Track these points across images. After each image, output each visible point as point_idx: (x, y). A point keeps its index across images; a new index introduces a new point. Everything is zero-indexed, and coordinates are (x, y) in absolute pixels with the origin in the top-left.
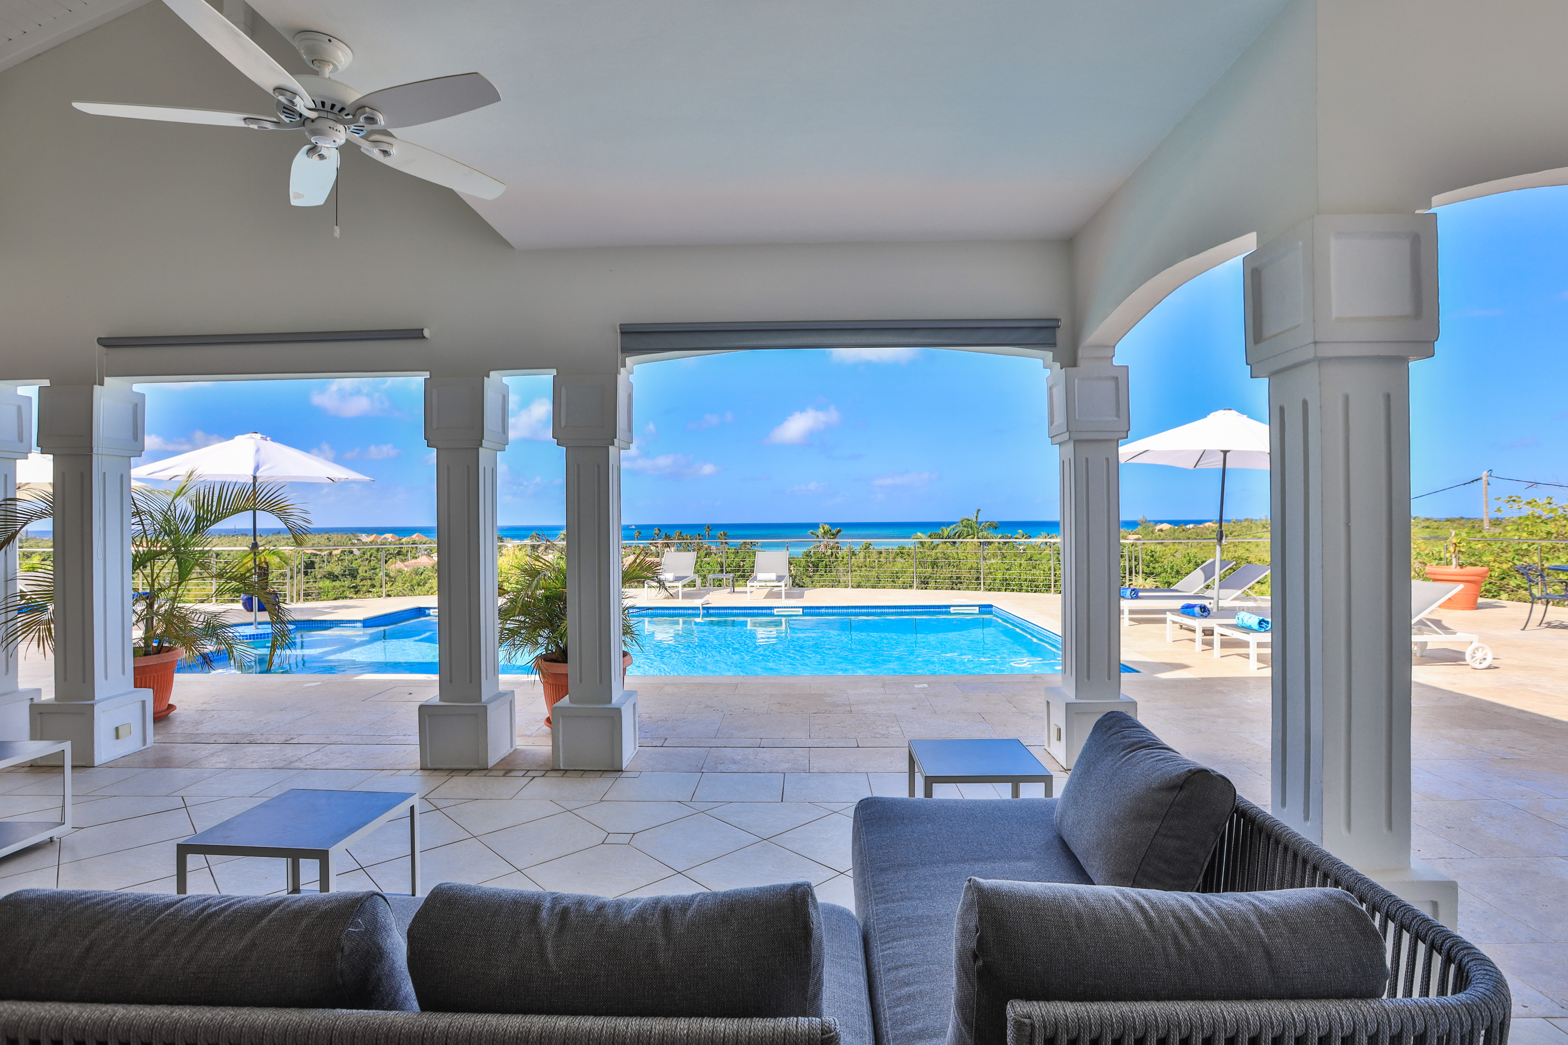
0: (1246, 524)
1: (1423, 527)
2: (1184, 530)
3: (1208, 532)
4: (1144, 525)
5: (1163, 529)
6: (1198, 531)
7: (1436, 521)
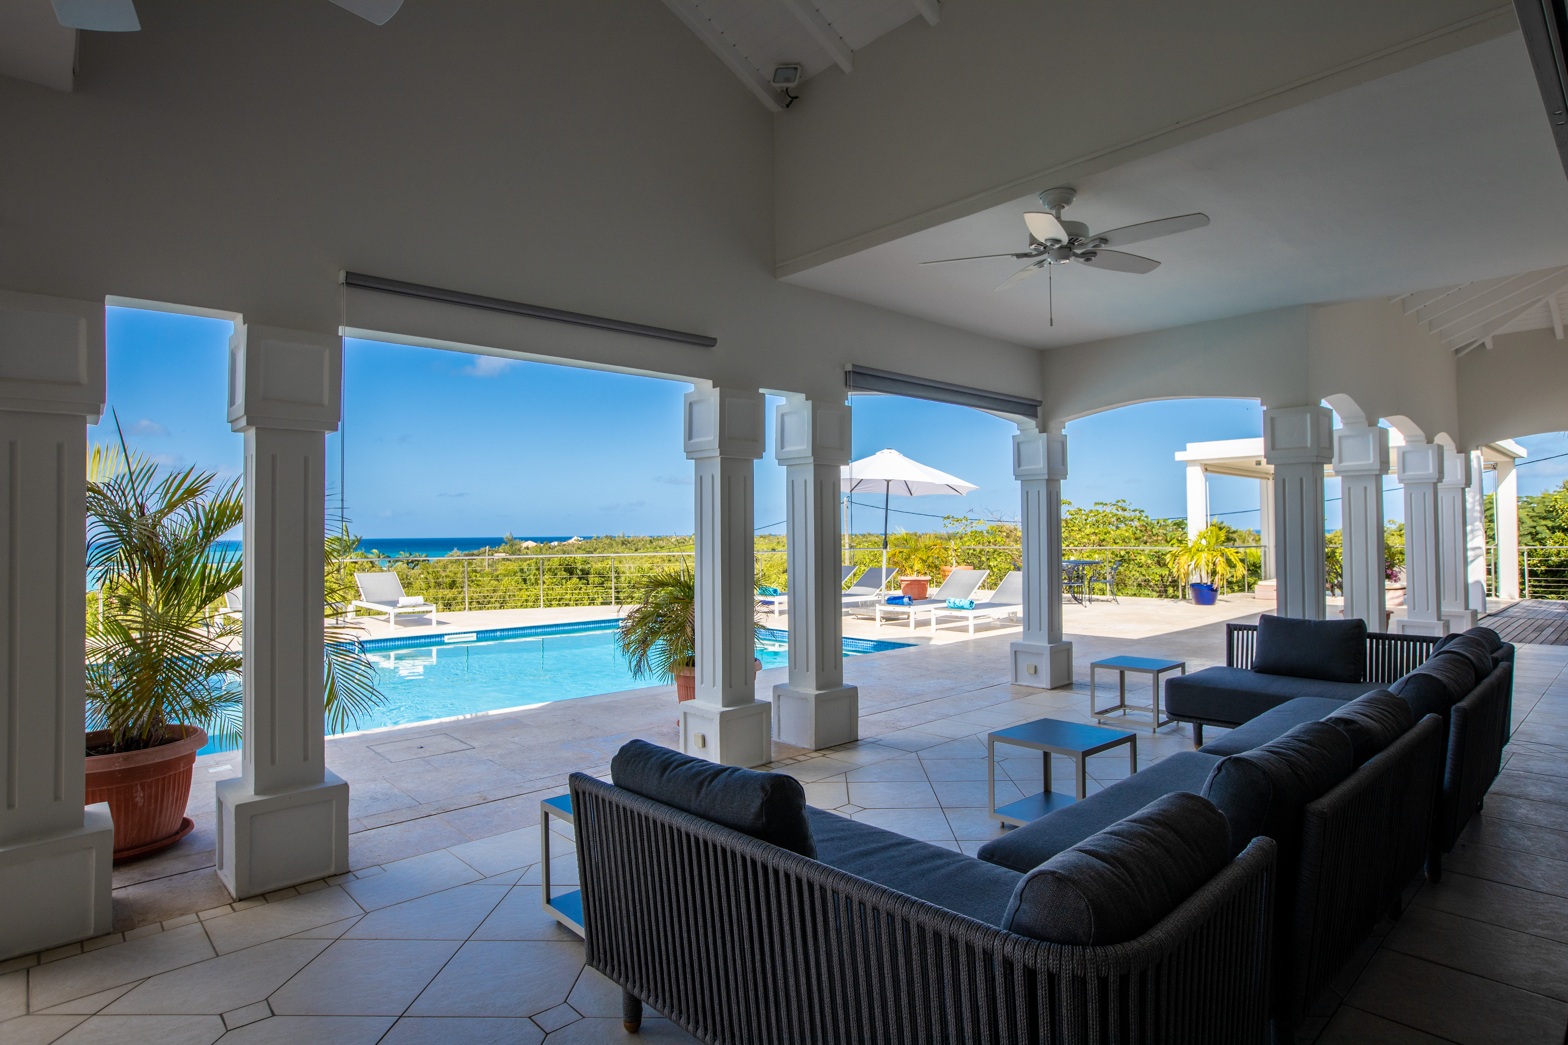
3: (574, 549)
4: (511, 543)
5: (529, 547)
6: (565, 549)
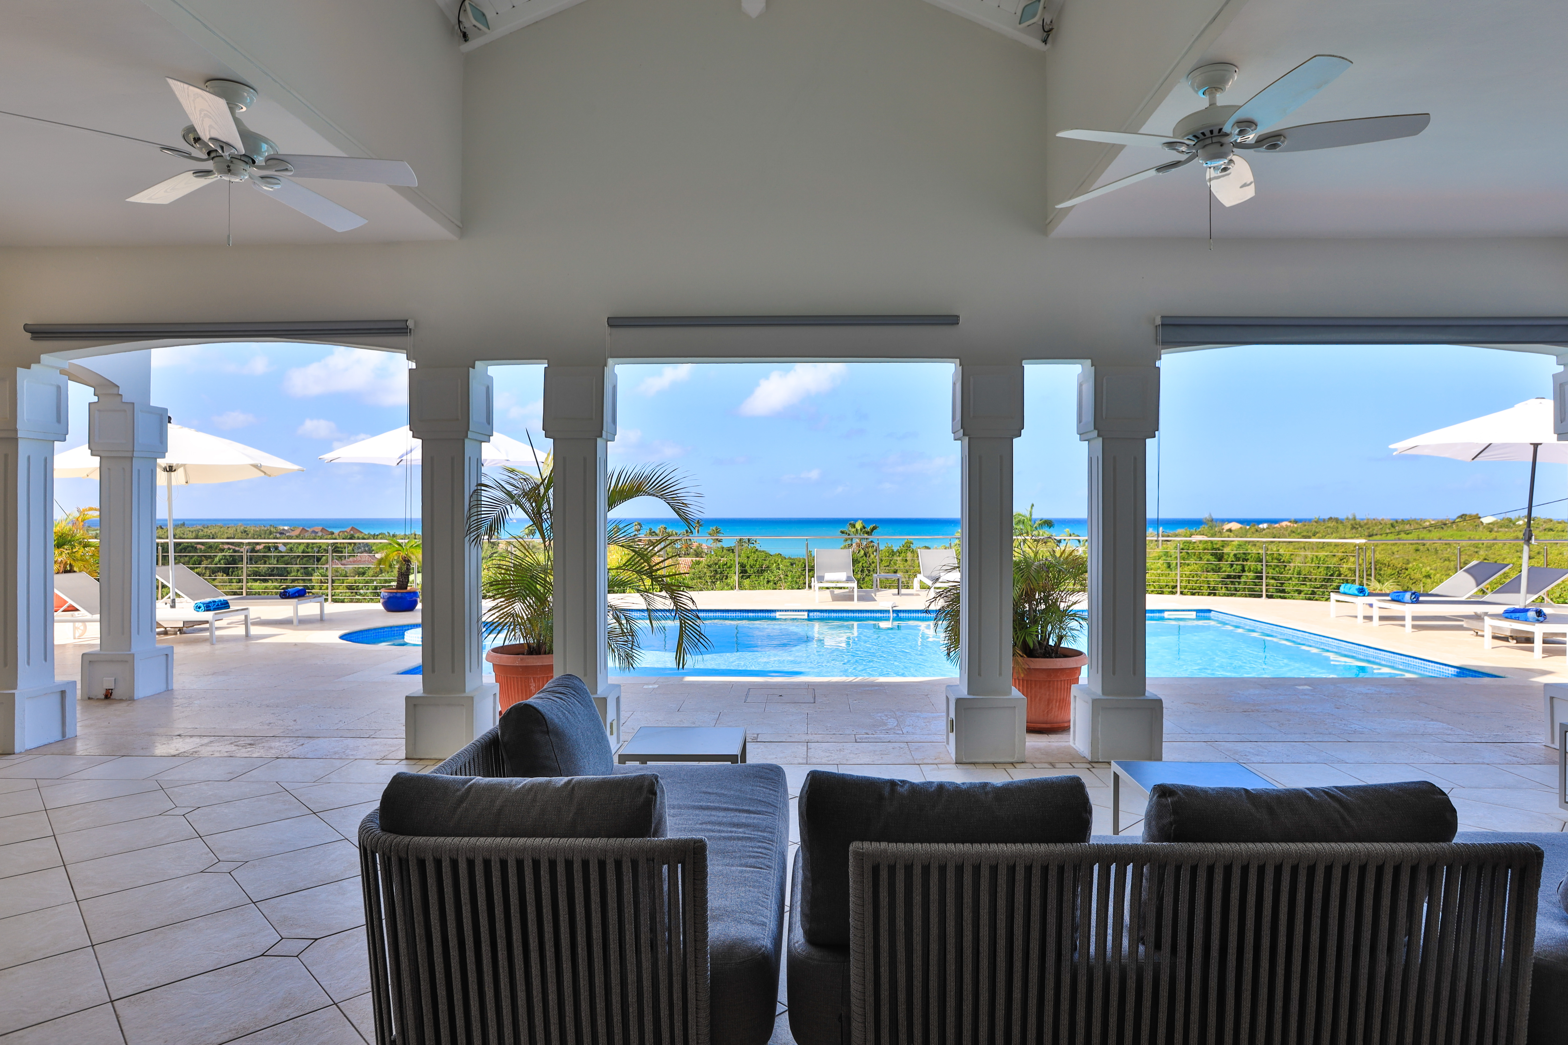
0: (1331, 524)
1: (1545, 530)
2: (1257, 531)
5: (1233, 529)
6: (1275, 532)
7: (1560, 523)
